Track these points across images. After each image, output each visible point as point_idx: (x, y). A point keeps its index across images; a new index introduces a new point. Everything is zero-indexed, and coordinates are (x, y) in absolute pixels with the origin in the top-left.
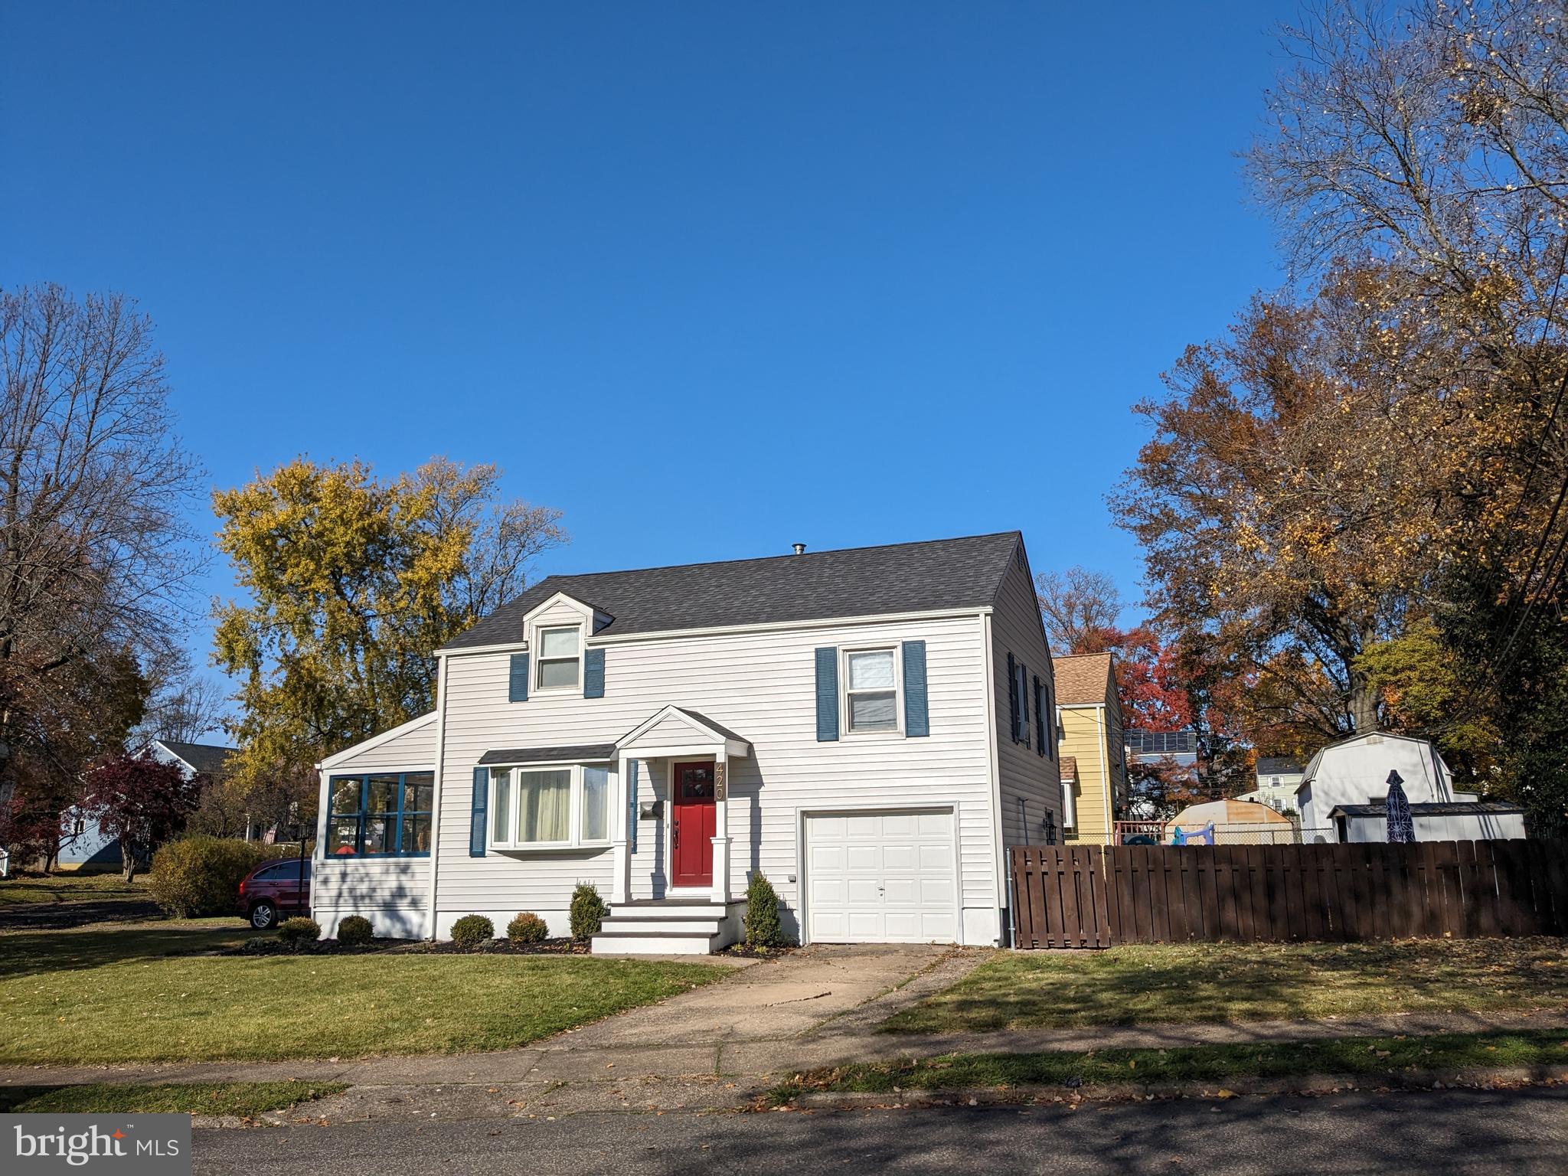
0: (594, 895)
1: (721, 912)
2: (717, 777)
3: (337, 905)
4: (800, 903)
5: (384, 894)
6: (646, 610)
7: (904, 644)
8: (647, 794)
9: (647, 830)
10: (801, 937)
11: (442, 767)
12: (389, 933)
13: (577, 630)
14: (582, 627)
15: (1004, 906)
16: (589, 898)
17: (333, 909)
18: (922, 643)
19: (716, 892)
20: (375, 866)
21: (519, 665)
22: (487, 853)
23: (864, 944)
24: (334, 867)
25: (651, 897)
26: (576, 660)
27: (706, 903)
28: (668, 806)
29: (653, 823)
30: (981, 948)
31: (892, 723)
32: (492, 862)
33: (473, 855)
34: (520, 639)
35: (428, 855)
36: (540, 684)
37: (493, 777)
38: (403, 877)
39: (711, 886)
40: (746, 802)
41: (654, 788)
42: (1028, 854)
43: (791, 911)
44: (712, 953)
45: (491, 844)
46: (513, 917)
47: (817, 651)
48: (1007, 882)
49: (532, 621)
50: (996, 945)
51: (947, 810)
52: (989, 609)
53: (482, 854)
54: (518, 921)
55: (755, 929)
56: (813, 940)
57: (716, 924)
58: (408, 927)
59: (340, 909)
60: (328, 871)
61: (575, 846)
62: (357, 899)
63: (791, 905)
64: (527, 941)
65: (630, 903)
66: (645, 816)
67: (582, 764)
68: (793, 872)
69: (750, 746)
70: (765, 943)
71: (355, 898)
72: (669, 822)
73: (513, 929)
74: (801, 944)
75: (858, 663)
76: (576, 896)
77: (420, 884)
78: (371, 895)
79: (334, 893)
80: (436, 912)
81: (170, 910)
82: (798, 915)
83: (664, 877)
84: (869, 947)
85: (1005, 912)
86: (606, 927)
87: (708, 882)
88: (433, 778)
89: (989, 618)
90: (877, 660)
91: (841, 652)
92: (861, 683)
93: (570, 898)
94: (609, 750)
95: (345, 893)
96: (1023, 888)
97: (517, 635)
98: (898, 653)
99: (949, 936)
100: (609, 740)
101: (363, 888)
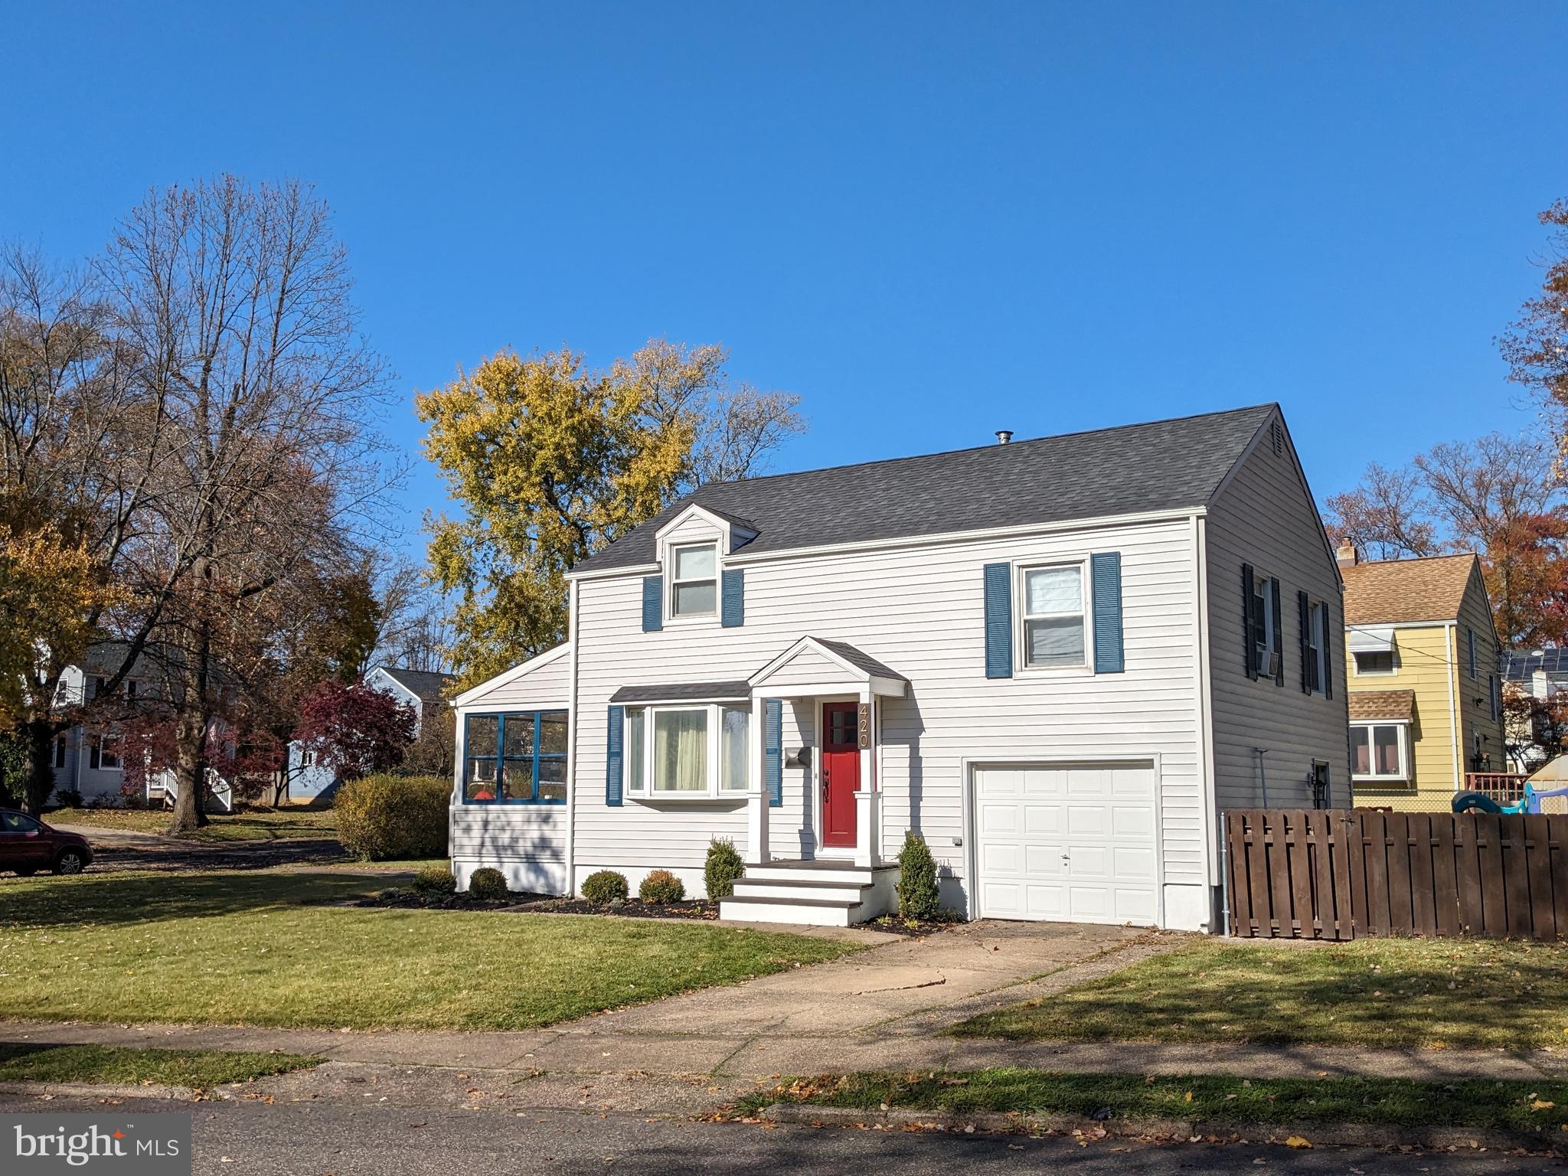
0: (731, 853)
1: (866, 878)
2: (861, 721)
3: (480, 855)
4: (967, 871)
5: (525, 846)
6: (797, 521)
7: (1093, 557)
8: (792, 739)
9: (793, 779)
10: (968, 911)
11: (576, 705)
12: (532, 888)
13: (713, 548)
14: (718, 544)
15: (1215, 883)
16: (725, 856)
17: (477, 859)
18: (1117, 556)
19: (861, 854)
20: (516, 813)
21: (652, 589)
22: (624, 801)
23: (1044, 922)
24: (476, 814)
25: (799, 857)
26: (713, 583)
27: (849, 866)
28: (816, 753)
29: (800, 772)
30: (1186, 934)
31: (1079, 655)
32: (630, 812)
33: (609, 803)
34: (653, 560)
35: (564, 803)
36: (676, 610)
37: (628, 717)
38: (545, 827)
39: (855, 846)
40: (904, 750)
41: (801, 731)
42: (1248, 820)
43: (958, 879)
44: (851, 926)
45: (629, 793)
46: (644, 874)
47: (987, 567)
48: (1220, 854)
49: (666, 537)
50: (1205, 931)
51: (1147, 764)
52: (1202, 510)
53: (619, 803)
54: (650, 880)
55: (908, 900)
56: (984, 915)
57: (858, 892)
58: (552, 881)
59: (484, 859)
60: (470, 818)
61: (713, 797)
62: (499, 850)
63: (956, 872)
64: (659, 902)
65: (767, 863)
66: (790, 764)
67: (719, 704)
68: (959, 834)
69: (908, 684)
70: (920, 917)
71: (496, 848)
72: (817, 771)
73: (646, 888)
74: (969, 919)
75: (1037, 582)
76: (711, 853)
77: (560, 835)
78: (512, 846)
79: (477, 842)
80: (573, 866)
81: (355, 852)
82: (965, 884)
83: (813, 834)
84: (1046, 927)
85: (1217, 891)
86: (739, 890)
87: (851, 841)
88: (567, 718)
89: (1202, 522)
90: (1061, 577)
91: (1016, 568)
92: (1041, 607)
93: (705, 855)
94: (743, 688)
95: (488, 842)
96: (1240, 861)
97: (647, 553)
98: (1086, 568)
99: (1149, 917)
100: (741, 677)
101: (505, 838)
